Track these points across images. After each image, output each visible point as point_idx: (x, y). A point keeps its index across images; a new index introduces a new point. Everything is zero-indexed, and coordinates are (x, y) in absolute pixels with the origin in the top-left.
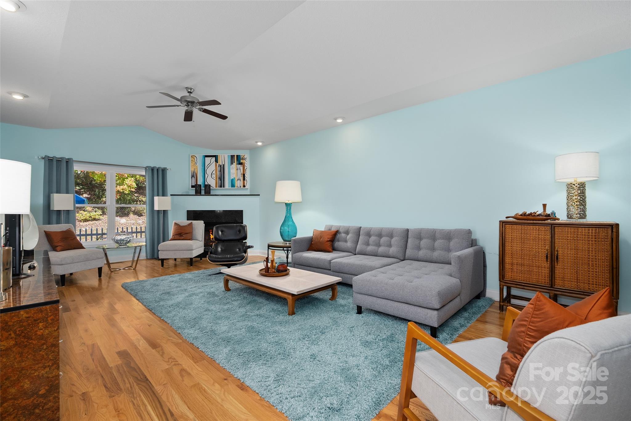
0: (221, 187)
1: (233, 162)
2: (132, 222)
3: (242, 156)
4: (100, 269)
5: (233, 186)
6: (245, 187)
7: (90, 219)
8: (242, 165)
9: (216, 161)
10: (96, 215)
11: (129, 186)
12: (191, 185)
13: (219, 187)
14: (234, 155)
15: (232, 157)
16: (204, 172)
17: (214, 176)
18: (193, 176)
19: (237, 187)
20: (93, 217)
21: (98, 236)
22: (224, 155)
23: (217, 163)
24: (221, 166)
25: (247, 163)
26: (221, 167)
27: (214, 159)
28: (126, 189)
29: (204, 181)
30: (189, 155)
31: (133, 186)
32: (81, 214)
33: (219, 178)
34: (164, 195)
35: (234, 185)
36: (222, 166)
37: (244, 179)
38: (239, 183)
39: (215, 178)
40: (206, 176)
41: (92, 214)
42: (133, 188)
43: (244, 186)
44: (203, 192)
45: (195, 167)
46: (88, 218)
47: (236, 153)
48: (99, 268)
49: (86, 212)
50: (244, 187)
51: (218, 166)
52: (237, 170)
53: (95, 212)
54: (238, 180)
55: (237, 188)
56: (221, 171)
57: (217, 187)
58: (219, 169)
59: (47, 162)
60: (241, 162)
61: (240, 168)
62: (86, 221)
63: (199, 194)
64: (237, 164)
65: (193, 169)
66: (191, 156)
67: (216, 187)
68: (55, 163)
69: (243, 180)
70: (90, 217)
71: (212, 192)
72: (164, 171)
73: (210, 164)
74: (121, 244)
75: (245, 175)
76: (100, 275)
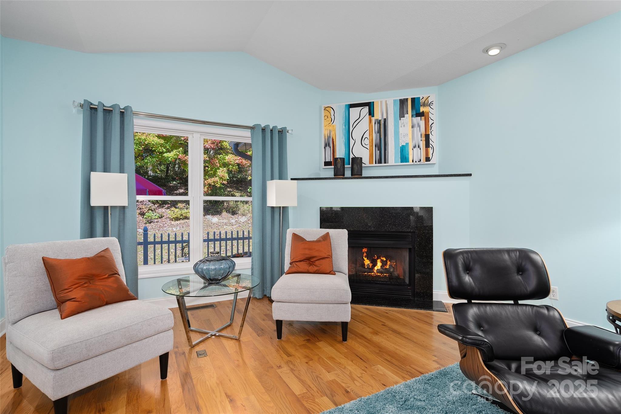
0: (380, 162)
1: (405, 111)
2: (225, 221)
3: (424, 100)
4: (164, 359)
5: (404, 158)
6: (429, 161)
7: (181, 217)
8: (423, 118)
9: (371, 113)
10: (187, 213)
11: (221, 178)
12: (324, 161)
13: (376, 163)
14: (407, 99)
15: (403, 102)
16: (349, 135)
17: (367, 142)
18: (327, 145)
19: (413, 161)
20: (184, 215)
21: (184, 245)
22: (386, 101)
23: (373, 116)
24: (379, 122)
25: (434, 113)
26: (380, 125)
27: (366, 109)
28: (218, 182)
29: (347, 152)
30: (320, 107)
31: (225, 177)
32: (172, 212)
33: (376, 146)
34: (281, 177)
35: (406, 158)
36: (382, 122)
37: (427, 145)
38: (415, 154)
39: (368, 147)
40: (352, 142)
41: (183, 212)
42: (225, 181)
43: (428, 159)
44: (348, 173)
45: (331, 128)
46: (179, 216)
47: (409, 94)
48: (161, 357)
49: (177, 210)
50: (426, 161)
51: (375, 123)
52: (413, 127)
53: (187, 209)
54: (415, 147)
55: (412, 163)
56: (379, 132)
57: (373, 164)
58: (375, 127)
59: (88, 113)
60: (421, 111)
61: (418, 124)
62: (177, 220)
63: (342, 176)
64: (412, 116)
65: (327, 133)
66: (323, 109)
67: (370, 163)
68: (100, 115)
69: (426, 147)
70: (182, 215)
71: (365, 173)
72: (282, 132)
73: (358, 120)
74: (211, 282)
75: (431, 136)
76: (164, 374)
